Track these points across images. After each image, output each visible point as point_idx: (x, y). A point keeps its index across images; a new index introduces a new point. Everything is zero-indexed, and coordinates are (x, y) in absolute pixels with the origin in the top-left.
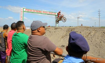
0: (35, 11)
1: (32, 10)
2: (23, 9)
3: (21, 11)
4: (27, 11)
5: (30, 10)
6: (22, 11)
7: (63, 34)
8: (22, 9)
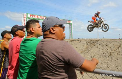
0: (43, 18)
1: (39, 17)
2: (27, 14)
3: (24, 17)
4: (31, 17)
5: (37, 17)
6: (26, 17)
7: (83, 48)
8: (25, 15)
